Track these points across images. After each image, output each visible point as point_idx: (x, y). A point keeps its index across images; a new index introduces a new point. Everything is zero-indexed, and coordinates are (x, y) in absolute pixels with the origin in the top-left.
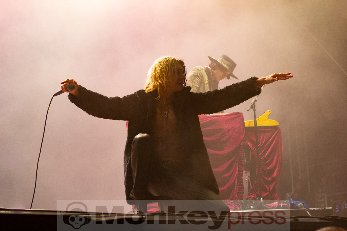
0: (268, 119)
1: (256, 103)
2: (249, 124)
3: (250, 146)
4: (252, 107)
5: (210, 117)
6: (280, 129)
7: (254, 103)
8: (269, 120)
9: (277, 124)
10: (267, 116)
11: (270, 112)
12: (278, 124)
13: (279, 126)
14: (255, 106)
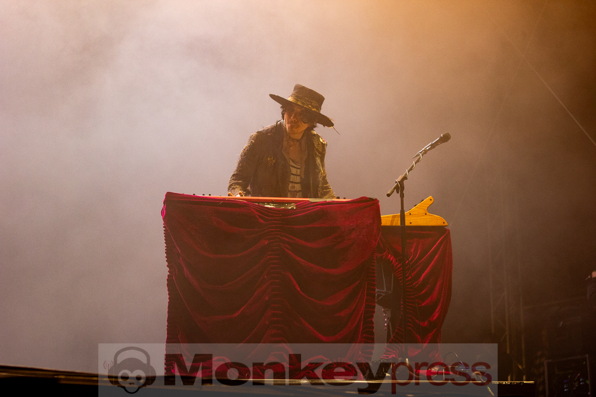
0: (428, 213)
1: (405, 182)
2: (392, 221)
3: (392, 261)
4: (397, 188)
5: (317, 205)
6: (449, 232)
7: (401, 182)
8: (430, 215)
9: (444, 223)
10: (426, 208)
11: (432, 201)
12: (446, 224)
13: (447, 226)
14: (402, 188)
